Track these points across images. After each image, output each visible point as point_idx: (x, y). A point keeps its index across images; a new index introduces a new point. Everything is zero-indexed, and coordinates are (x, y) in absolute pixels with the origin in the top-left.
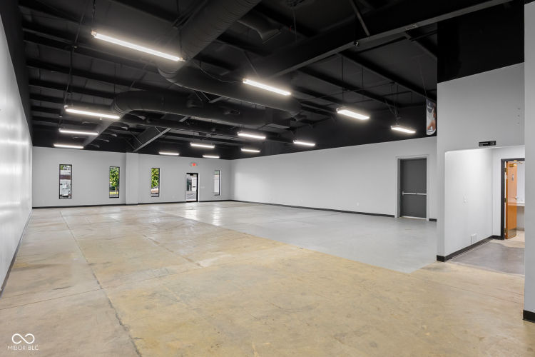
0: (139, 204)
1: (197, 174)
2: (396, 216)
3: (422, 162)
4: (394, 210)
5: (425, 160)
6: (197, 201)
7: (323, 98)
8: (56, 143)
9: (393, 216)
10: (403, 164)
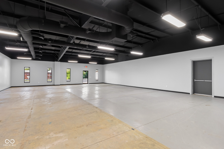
0: (61, 85)
1: (88, 71)
2: (191, 94)
3: (209, 62)
4: (189, 90)
5: (211, 60)
6: (88, 83)
7: (147, 26)
8: (18, 57)
9: (189, 94)
10: (195, 64)
